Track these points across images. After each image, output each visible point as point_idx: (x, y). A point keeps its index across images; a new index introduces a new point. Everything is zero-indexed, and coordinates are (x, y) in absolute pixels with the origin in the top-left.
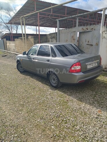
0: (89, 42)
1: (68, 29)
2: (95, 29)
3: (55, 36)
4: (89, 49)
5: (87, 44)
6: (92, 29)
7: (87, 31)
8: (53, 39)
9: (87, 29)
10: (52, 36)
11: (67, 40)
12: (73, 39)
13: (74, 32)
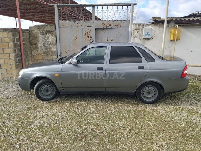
1: (77, 21)
2: (120, 26)
3: (54, 30)
6: (117, 25)
7: (110, 27)
8: (47, 36)
9: (110, 25)
10: (45, 30)
11: (76, 38)
12: (88, 37)
13: (89, 27)
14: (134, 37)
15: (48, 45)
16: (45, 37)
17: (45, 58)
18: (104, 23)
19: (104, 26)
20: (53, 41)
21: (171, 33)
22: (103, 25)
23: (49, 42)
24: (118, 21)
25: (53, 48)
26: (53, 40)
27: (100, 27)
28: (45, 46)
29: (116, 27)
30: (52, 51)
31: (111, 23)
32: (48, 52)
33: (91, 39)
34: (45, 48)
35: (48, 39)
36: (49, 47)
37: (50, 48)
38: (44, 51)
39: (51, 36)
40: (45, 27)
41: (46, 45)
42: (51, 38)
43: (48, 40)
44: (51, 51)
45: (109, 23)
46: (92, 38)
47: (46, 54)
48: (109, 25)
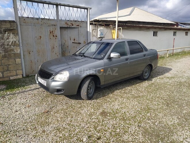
0: (75, 40)
2: (81, 27)
3: (15, 27)
4: (76, 48)
5: (73, 43)
6: (78, 25)
7: (72, 27)
8: (6, 34)
9: (73, 25)
10: (3, 27)
11: (40, 37)
12: (53, 35)
13: (54, 26)
14: (93, 36)
15: (8, 47)
16: (3, 36)
17: (4, 63)
18: (68, 23)
19: (68, 25)
20: (15, 42)
21: (113, 34)
22: (66, 24)
23: (9, 42)
24: (78, 21)
25: (16, 49)
26: (15, 40)
27: (64, 26)
28: (4, 48)
29: (77, 27)
30: (15, 54)
31: (73, 23)
32: (10, 55)
33: (56, 37)
34: (4, 50)
35: (8, 38)
36: (9, 49)
37: (12, 49)
38: (3, 54)
39: (12, 35)
40: (2, 23)
41: (6, 47)
42: (12, 37)
43: (8, 40)
44: (13, 53)
45: (71, 23)
46: (58, 36)
47: (6, 59)
48: (71, 25)
